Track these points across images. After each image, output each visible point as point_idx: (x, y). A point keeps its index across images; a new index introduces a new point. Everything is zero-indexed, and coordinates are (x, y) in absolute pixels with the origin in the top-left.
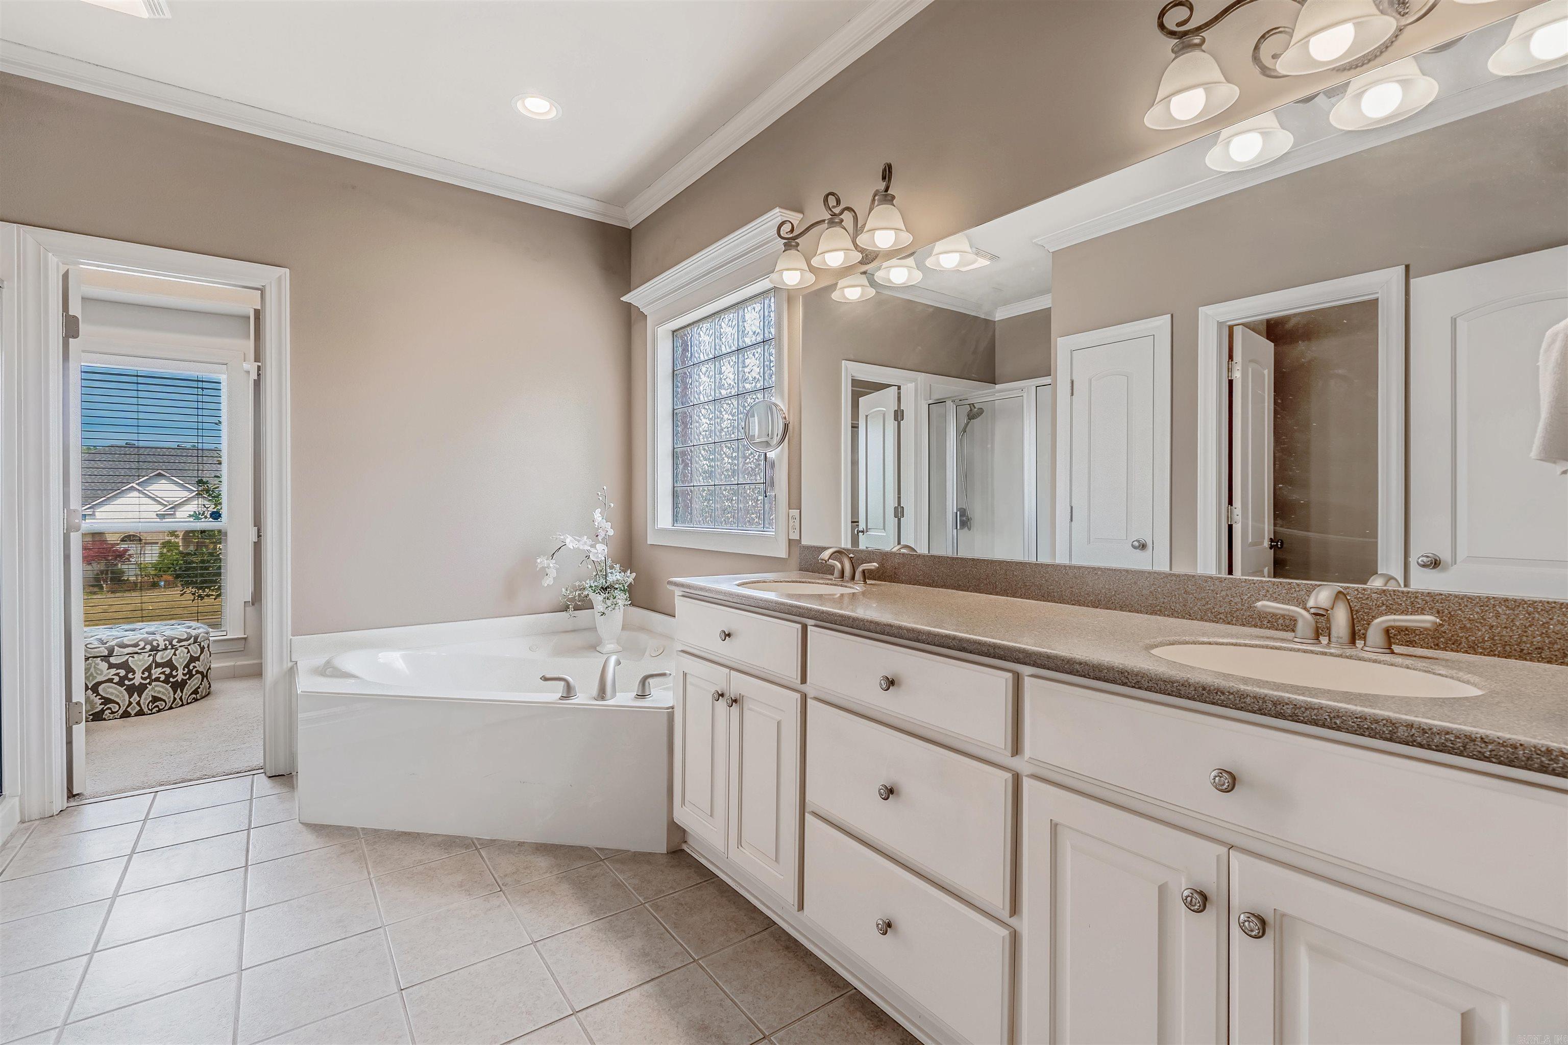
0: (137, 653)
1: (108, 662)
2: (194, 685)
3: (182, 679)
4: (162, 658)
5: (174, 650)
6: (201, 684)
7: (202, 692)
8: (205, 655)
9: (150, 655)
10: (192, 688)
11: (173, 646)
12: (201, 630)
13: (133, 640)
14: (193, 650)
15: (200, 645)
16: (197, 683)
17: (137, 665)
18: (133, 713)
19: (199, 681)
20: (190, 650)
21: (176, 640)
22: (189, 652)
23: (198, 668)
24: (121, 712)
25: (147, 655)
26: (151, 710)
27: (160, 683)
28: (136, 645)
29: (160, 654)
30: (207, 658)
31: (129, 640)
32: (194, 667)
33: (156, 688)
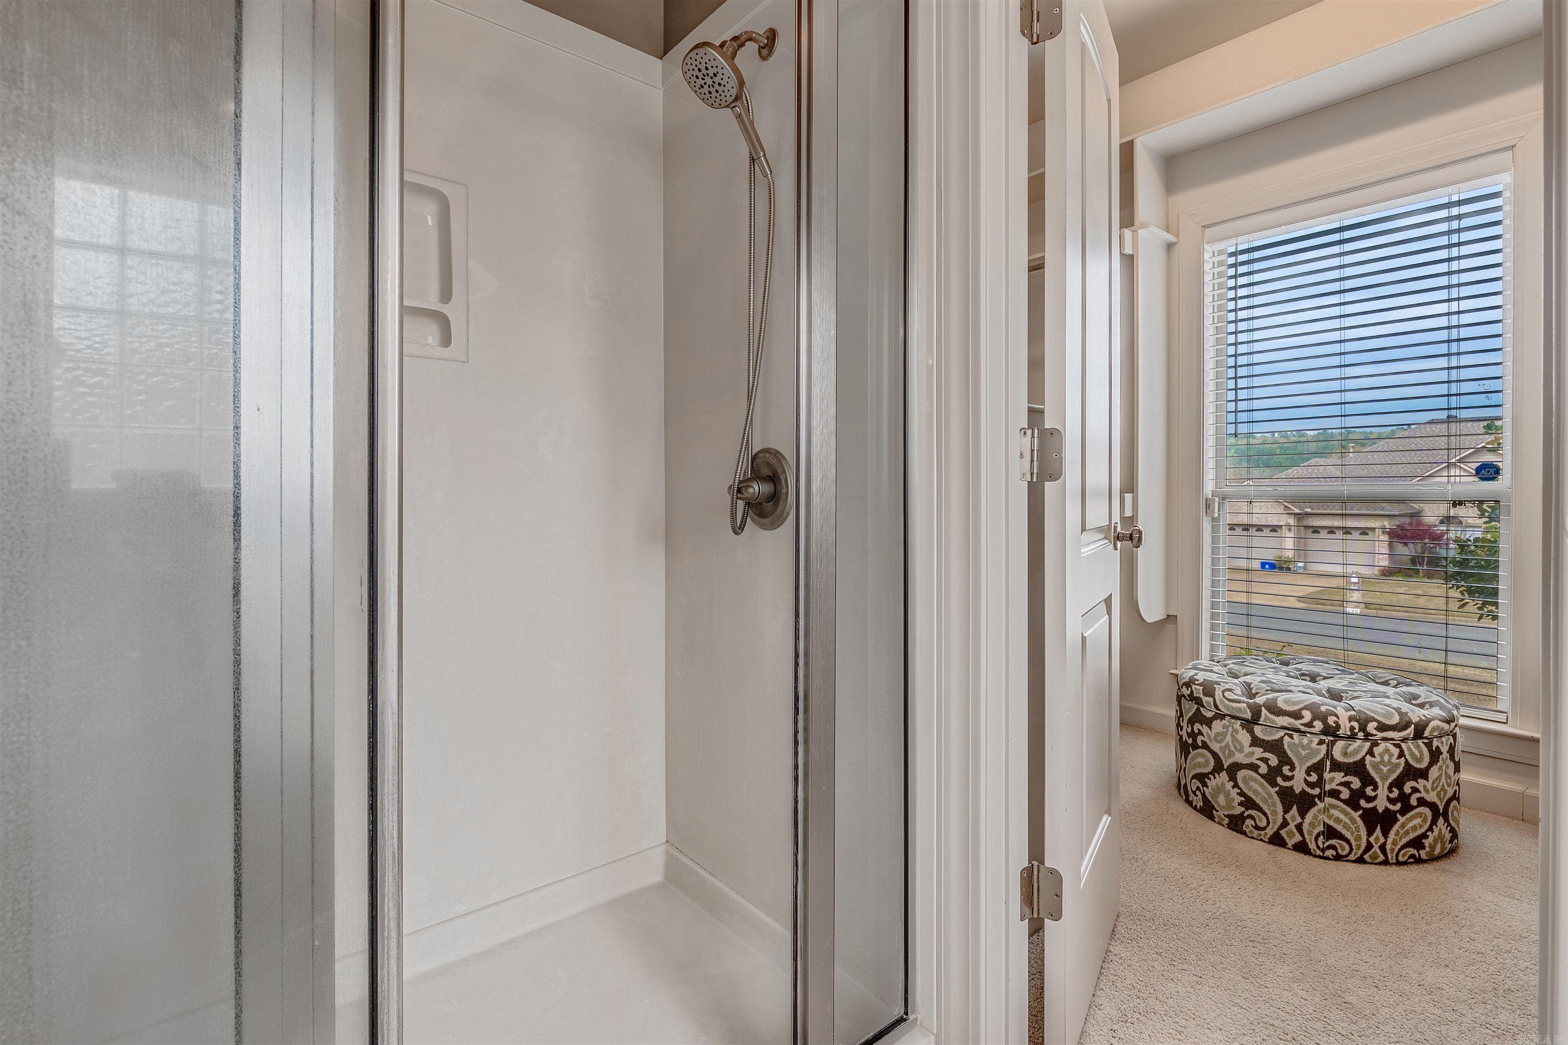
0: (1298, 731)
1: (1251, 732)
2: (1414, 828)
3: (1387, 809)
4: (1345, 754)
5: (1368, 744)
6: (1430, 829)
7: (1433, 847)
8: (1440, 768)
9: (1321, 742)
10: (1407, 833)
11: (1367, 735)
12: (1436, 711)
13: (1294, 703)
14: (1412, 754)
15: (1429, 745)
16: (1421, 826)
17: (1297, 753)
18: (1291, 842)
19: (1425, 821)
20: (1406, 752)
21: (1375, 724)
22: (1401, 754)
23: (1423, 794)
24: (1270, 831)
25: (1316, 740)
26: (1323, 851)
27: (1341, 804)
28: (1297, 715)
29: (1340, 744)
30: (1448, 776)
31: (1286, 701)
32: (1415, 790)
33: (1332, 811)
